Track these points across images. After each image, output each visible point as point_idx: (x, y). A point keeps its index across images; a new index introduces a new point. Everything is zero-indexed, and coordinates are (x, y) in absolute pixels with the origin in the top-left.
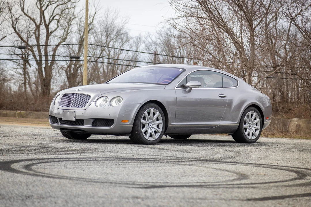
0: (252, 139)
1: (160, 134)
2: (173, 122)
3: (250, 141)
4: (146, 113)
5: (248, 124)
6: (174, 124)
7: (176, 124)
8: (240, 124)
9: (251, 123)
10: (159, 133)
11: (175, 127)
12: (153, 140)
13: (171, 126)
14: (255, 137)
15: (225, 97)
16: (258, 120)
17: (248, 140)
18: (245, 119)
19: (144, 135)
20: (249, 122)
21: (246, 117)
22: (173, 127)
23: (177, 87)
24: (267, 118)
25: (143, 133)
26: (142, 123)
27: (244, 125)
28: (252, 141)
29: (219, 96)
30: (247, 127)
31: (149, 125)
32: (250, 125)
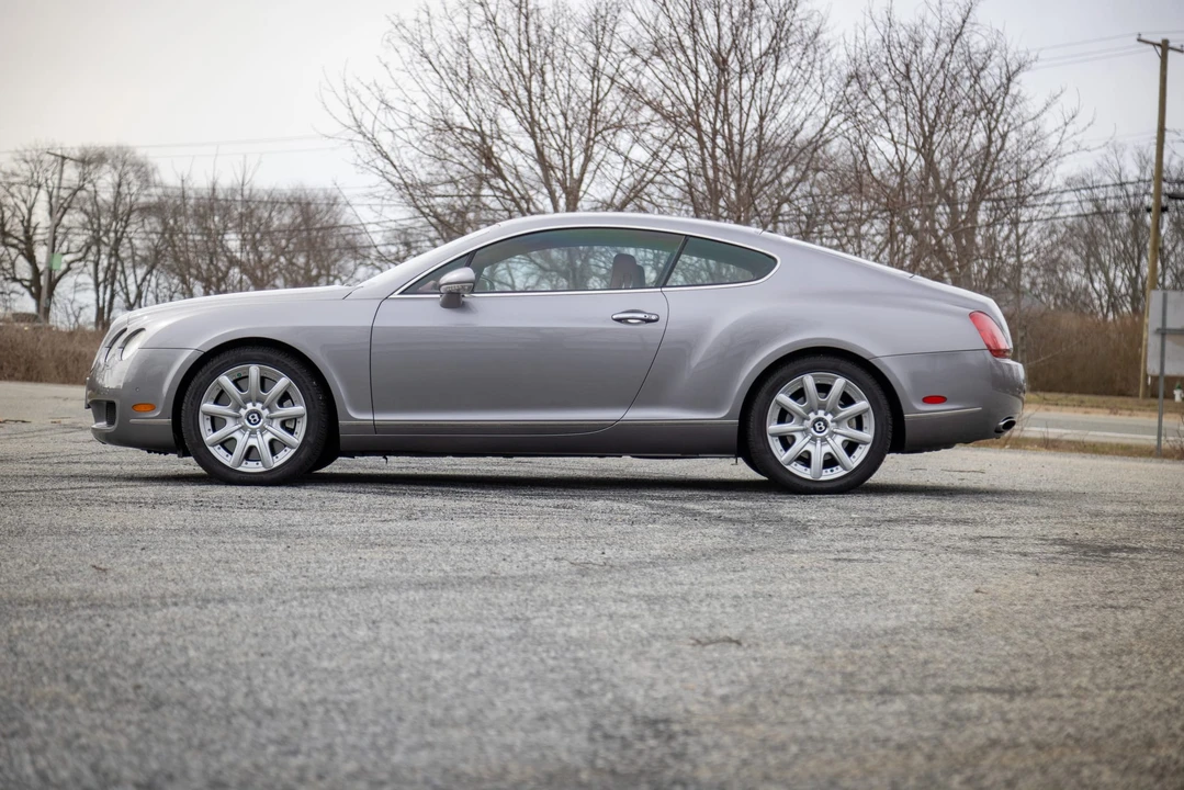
0: (822, 479)
1: (293, 451)
2: (360, 411)
4: (225, 380)
5: (808, 424)
6: (369, 417)
7: (381, 417)
8: (741, 418)
9: (829, 418)
10: (292, 448)
11: (376, 427)
12: (263, 469)
13: (352, 425)
14: (845, 472)
15: (648, 321)
16: (862, 404)
17: (796, 481)
18: (778, 403)
19: (219, 454)
20: (808, 413)
21: (783, 397)
22: (362, 427)
23: (402, 293)
24: (929, 400)
25: (213, 445)
26: (205, 413)
27: (773, 427)
28: (818, 486)
29: (616, 316)
30: (794, 435)
31: (249, 421)
32: (817, 427)
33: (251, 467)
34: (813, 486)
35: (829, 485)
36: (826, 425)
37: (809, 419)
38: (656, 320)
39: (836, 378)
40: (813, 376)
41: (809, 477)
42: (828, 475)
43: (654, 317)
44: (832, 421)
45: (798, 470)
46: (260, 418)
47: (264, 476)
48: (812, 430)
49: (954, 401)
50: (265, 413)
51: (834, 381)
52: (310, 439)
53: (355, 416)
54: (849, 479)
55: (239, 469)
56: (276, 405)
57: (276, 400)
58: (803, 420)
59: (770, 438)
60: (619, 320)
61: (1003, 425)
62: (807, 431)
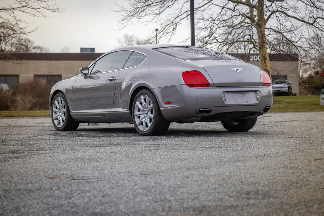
0: (145, 131)
1: (64, 121)
4: (56, 102)
7: (76, 111)
8: (130, 110)
13: (72, 114)
14: (149, 128)
17: (139, 131)
18: (137, 105)
19: (56, 122)
20: (144, 109)
22: (74, 115)
25: (55, 120)
26: (54, 111)
27: (136, 113)
29: (109, 79)
30: (140, 115)
31: (61, 113)
33: (59, 126)
34: (142, 133)
35: (146, 133)
38: (115, 80)
39: (147, 96)
40: (143, 96)
41: (142, 130)
42: (146, 129)
44: (148, 111)
45: (141, 128)
47: (61, 128)
49: (174, 103)
50: (62, 110)
51: (146, 98)
52: (67, 118)
53: (73, 112)
54: (149, 131)
56: (63, 108)
57: (63, 107)
58: (143, 111)
59: (135, 117)
60: (110, 80)
61: (199, 111)
62: (144, 114)
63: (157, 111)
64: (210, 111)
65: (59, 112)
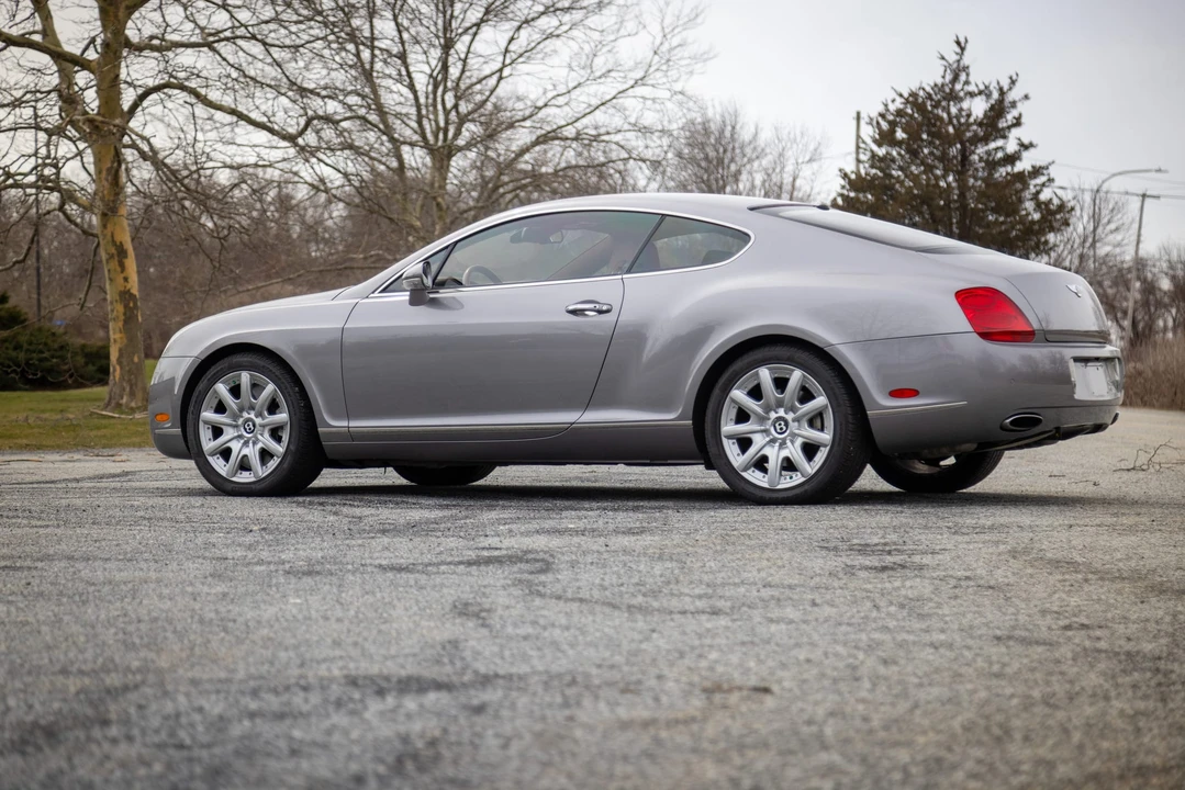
0: (779, 487)
1: (279, 460)
2: (336, 416)
3: (759, 493)
4: (222, 389)
5: (767, 424)
6: (345, 424)
7: (352, 424)
8: (695, 418)
9: (790, 417)
10: (278, 457)
11: (351, 435)
12: (253, 479)
13: (331, 433)
14: (803, 479)
15: (600, 312)
16: (821, 401)
17: (751, 490)
18: (733, 401)
19: (218, 464)
20: (767, 413)
21: (739, 394)
22: (338, 435)
23: (384, 291)
24: (897, 393)
25: (212, 455)
26: (206, 422)
27: (729, 427)
28: (775, 495)
29: (571, 308)
30: (752, 436)
31: (245, 429)
32: (778, 427)
33: (245, 478)
34: (768, 495)
35: (786, 494)
36: (787, 424)
37: (769, 419)
38: (608, 311)
39: (793, 371)
40: (769, 369)
41: (766, 485)
42: (786, 483)
43: (605, 308)
44: (794, 421)
45: (755, 477)
46: (254, 426)
47: (253, 486)
48: (772, 429)
49: (929, 394)
50: (258, 421)
51: (791, 374)
52: (292, 447)
53: (333, 423)
54: (806, 487)
55: (234, 479)
56: (266, 413)
57: (265, 407)
58: (762, 420)
59: (725, 441)
60: (574, 312)
61: (1011, 422)
62: (766, 432)
63: (851, 421)
64: (1039, 421)
65: (236, 426)
